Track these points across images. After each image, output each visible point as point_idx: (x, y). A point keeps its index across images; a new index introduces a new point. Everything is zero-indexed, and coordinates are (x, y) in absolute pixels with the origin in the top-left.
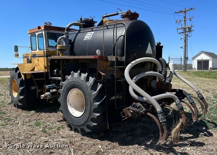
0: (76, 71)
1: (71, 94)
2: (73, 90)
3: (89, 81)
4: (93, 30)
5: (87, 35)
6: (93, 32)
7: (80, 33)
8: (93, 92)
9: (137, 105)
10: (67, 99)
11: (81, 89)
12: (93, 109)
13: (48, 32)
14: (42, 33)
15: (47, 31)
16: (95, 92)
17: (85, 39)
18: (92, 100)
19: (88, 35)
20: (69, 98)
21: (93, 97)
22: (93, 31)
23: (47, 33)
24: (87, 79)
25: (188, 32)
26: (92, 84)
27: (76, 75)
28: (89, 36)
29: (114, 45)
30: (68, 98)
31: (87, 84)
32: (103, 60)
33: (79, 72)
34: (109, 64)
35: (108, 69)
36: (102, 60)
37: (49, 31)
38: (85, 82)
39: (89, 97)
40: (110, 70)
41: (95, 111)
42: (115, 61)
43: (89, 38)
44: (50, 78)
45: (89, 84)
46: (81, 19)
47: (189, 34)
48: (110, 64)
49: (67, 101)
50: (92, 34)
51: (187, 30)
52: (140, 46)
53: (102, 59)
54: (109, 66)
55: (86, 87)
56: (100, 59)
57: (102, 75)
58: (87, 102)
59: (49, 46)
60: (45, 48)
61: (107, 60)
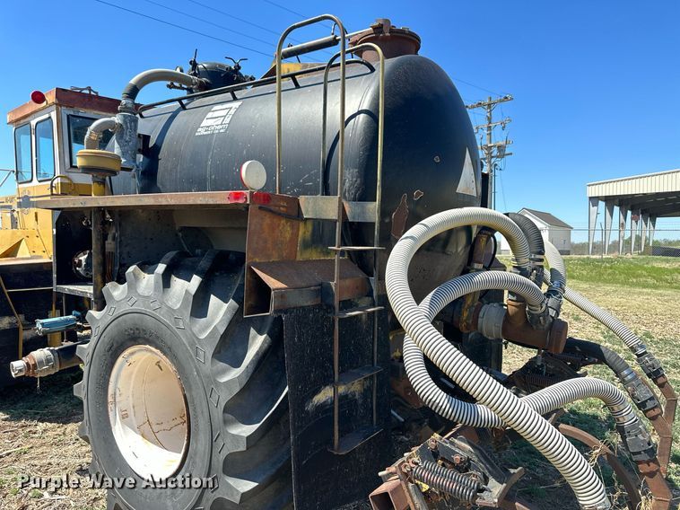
0: (147, 266)
1: (126, 371)
2: (132, 354)
3: (205, 315)
4: (238, 97)
5: (210, 115)
6: (236, 104)
7: (185, 109)
8: (224, 372)
9: (454, 453)
10: (110, 391)
11: (167, 350)
12: (222, 457)
13: (72, 113)
14: (50, 117)
15: (66, 111)
16: (236, 373)
17: (201, 131)
18: (218, 414)
19: (216, 114)
20: (119, 386)
21: (225, 397)
22: (235, 99)
23: (68, 116)
24: (199, 306)
25: (498, 157)
26: (222, 330)
27: (147, 282)
28: (217, 116)
29: (327, 151)
30: (116, 387)
31: (196, 329)
32: (279, 215)
33: (161, 268)
34: (304, 232)
35: (299, 258)
36: (271, 211)
37: (75, 109)
38: (188, 320)
39: (202, 394)
40: (307, 262)
41: (234, 466)
42: (335, 218)
43: (220, 127)
44: (55, 287)
45: (207, 327)
46: (194, 64)
47: (500, 162)
48: (308, 235)
49: (110, 399)
50: (232, 112)
51: (495, 152)
52: (437, 159)
53: (272, 208)
54: (306, 245)
55: (192, 344)
56: (260, 208)
57: (272, 286)
58: (196, 417)
59: (72, 166)
60: (58, 174)
61: (295, 215)
